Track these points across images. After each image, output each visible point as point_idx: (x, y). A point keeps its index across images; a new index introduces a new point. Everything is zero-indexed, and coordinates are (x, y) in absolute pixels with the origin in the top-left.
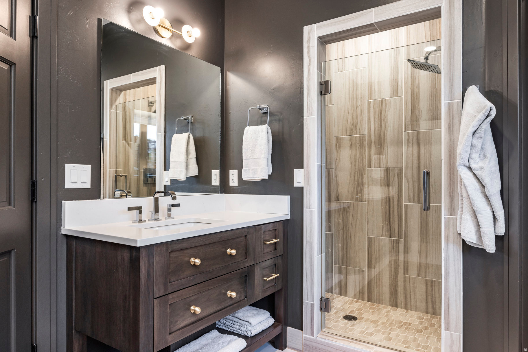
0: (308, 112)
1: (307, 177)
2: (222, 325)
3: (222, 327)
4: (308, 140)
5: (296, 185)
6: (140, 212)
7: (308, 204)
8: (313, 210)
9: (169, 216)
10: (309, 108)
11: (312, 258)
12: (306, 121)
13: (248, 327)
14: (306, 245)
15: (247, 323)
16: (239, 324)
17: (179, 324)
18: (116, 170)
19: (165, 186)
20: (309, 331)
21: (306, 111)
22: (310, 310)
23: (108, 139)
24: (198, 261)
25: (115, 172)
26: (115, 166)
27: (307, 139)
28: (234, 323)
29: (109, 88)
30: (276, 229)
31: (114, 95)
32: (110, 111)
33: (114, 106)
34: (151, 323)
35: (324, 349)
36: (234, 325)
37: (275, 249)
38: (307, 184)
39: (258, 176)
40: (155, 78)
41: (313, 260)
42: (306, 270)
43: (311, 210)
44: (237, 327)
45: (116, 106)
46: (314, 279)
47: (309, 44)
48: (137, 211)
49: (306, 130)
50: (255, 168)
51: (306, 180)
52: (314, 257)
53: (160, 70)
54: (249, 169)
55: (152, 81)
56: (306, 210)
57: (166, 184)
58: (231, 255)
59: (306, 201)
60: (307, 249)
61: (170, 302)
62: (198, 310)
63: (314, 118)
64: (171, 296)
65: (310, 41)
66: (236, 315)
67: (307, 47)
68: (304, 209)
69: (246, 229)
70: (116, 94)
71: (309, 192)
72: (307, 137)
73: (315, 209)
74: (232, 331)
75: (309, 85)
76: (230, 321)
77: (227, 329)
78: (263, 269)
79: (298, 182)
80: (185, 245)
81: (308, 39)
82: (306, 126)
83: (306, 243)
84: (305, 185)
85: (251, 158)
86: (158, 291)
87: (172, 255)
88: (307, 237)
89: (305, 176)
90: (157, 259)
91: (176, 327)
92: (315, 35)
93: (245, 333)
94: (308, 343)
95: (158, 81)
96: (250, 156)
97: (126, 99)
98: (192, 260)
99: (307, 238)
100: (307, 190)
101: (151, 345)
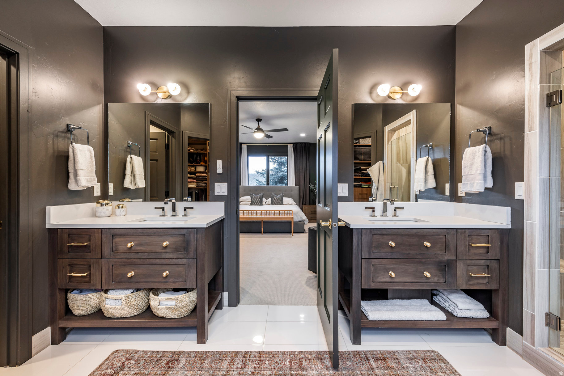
0: (529, 128)
1: (528, 191)
2: (437, 300)
3: (437, 302)
4: (529, 155)
5: (517, 197)
6: (374, 211)
7: (529, 217)
8: (534, 223)
9: (395, 215)
10: (530, 124)
11: (533, 269)
12: (527, 137)
13: (456, 308)
14: (526, 255)
15: (455, 305)
16: (449, 304)
17: (380, 279)
18: (392, 184)
19: (416, 194)
20: (529, 339)
21: (528, 126)
22: (530, 319)
23: (386, 164)
24: (393, 244)
25: (391, 184)
26: (391, 181)
27: (528, 153)
28: (446, 301)
29: (387, 131)
30: (488, 236)
31: (390, 134)
32: (387, 146)
33: (390, 142)
34: (360, 271)
35: (545, 364)
36: (446, 303)
37: (488, 252)
38: (528, 197)
39: (474, 189)
40: (410, 120)
41: (533, 271)
42: (526, 280)
43: (532, 223)
44: (447, 305)
45: (392, 142)
46: (535, 290)
47: (532, 60)
48: (371, 210)
49: (527, 145)
50: (472, 182)
51: (526, 193)
52: (535, 269)
53: (413, 114)
54: (467, 183)
55: (408, 123)
56: (526, 222)
57: (417, 193)
58: (426, 247)
59: (526, 213)
60: (527, 260)
61: (373, 264)
62: (393, 275)
63: (536, 132)
64: (373, 260)
65: (532, 57)
66: (449, 296)
67: (529, 64)
68: (525, 221)
69: (445, 230)
70: (392, 134)
71: (529, 205)
72: (528, 152)
73: (536, 222)
74: (444, 307)
75: (531, 101)
76: (444, 300)
77: (441, 305)
78: (468, 265)
79: (518, 195)
80: (384, 232)
81: (530, 56)
82: (527, 141)
83: (527, 254)
84: (525, 198)
85: (469, 174)
86: (365, 255)
87: (375, 236)
88: (528, 248)
89: (525, 189)
90: (364, 237)
91: (378, 280)
92: (539, 49)
93: (452, 312)
94: (527, 350)
95: (412, 121)
96: (468, 173)
97: (400, 135)
98: (390, 242)
99: (528, 250)
100: (527, 203)
101: (359, 283)
